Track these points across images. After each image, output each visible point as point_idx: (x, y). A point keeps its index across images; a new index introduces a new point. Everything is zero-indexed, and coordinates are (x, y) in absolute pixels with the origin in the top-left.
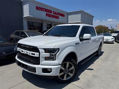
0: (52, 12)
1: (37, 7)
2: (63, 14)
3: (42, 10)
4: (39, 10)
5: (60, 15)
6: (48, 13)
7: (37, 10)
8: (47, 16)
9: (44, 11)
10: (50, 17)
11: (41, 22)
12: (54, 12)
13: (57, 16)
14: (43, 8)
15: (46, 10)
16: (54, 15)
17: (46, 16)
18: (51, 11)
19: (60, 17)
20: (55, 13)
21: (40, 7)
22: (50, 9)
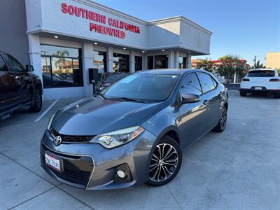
0: (107, 21)
1: (64, 5)
2: (135, 27)
3: (78, 15)
4: (71, 14)
5: (126, 29)
6: (94, 22)
7: (63, 14)
8: (93, 30)
9: (83, 17)
10: (100, 32)
11: (80, 47)
12: (110, 20)
13: (121, 30)
15: (90, 15)
16: (112, 27)
17: (91, 30)
18: (104, 17)
19: (128, 33)
20: (115, 23)
21: (74, 6)
22: (101, 13)
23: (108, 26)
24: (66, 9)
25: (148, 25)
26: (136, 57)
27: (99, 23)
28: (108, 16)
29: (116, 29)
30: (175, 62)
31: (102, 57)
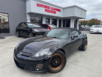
1: (37, 4)
2: (59, 10)
3: (41, 7)
4: (39, 7)
5: (56, 11)
7: (37, 7)
9: (43, 7)
10: (48, 12)
11: (41, 17)
12: (51, 8)
14: (42, 5)
15: (45, 7)
16: (52, 10)
17: (45, 12)
18: (49, 7)
19: (57, 12)
21: (40, 4)
22: (48, 6)
23: (51, 10)
24: (38, 5)
25: (64, 9)
26: (59, 20)
27: (48, 9)
28: (50, 6)
29: (53, 11)
30: (73, 21)
31: (48, 20)
